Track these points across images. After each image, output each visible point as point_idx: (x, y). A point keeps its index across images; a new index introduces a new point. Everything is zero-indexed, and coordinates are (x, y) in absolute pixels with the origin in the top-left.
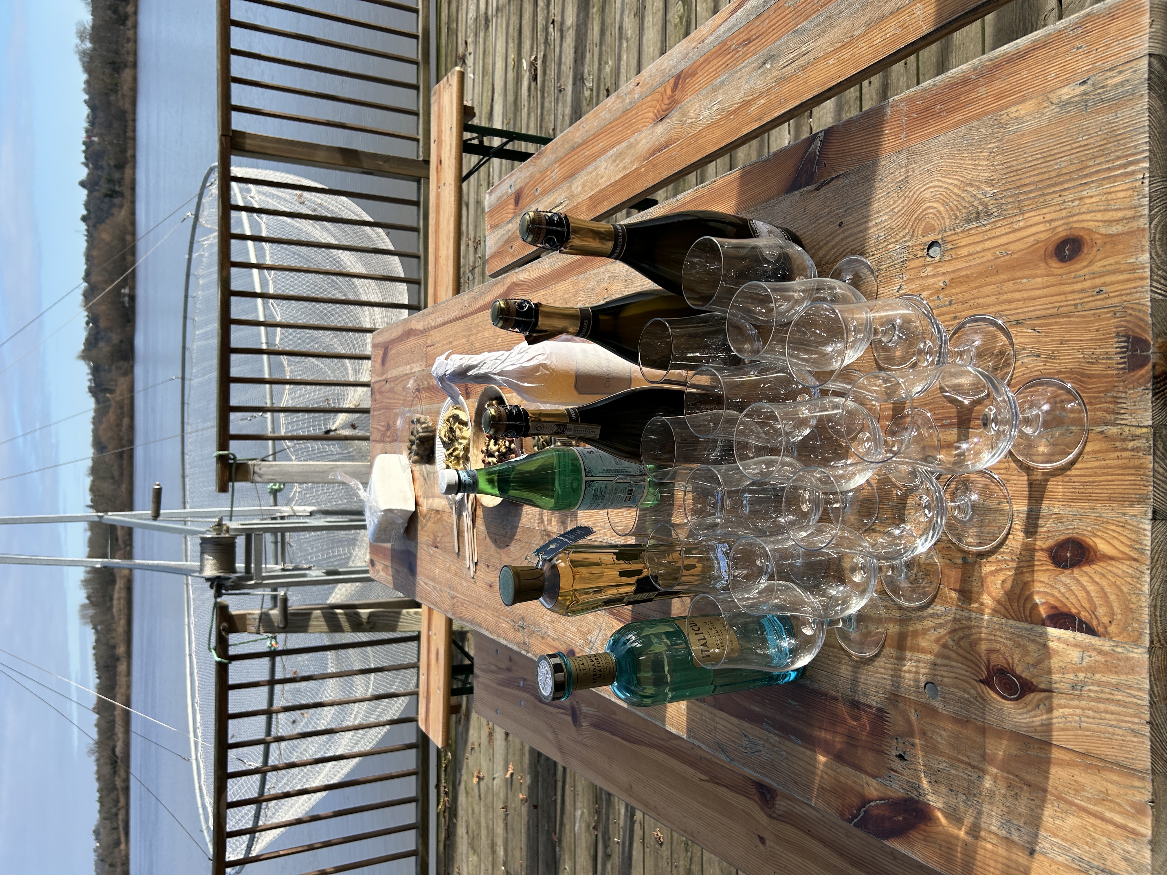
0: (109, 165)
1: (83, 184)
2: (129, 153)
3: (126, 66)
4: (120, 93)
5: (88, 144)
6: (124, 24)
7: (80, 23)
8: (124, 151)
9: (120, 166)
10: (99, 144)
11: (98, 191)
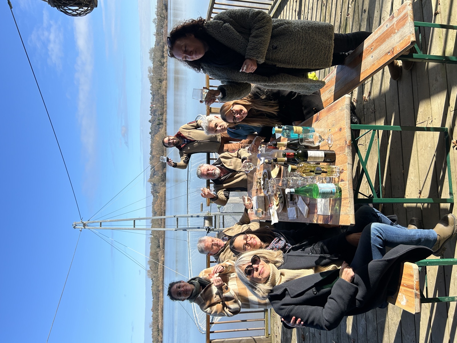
0: (158, 114)
1: (150, 121)
2: (165, 109)
3: (164, 80)
4: (162, 89)
5: (152, 108)
6: (163, 66)
7: (150, 67)
8: (163, 108)
9: (162, 114)
10: (155, 107)
11: (155, 123)
